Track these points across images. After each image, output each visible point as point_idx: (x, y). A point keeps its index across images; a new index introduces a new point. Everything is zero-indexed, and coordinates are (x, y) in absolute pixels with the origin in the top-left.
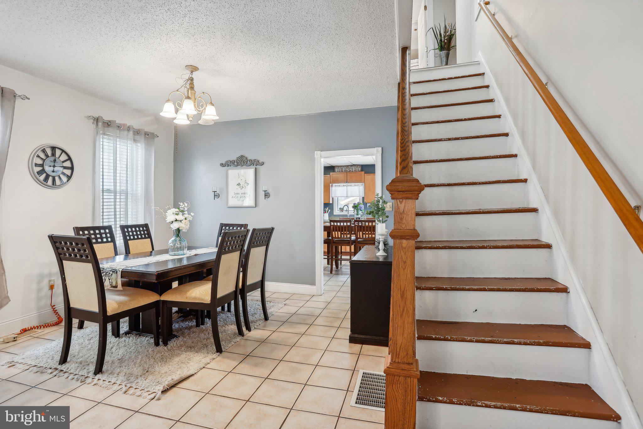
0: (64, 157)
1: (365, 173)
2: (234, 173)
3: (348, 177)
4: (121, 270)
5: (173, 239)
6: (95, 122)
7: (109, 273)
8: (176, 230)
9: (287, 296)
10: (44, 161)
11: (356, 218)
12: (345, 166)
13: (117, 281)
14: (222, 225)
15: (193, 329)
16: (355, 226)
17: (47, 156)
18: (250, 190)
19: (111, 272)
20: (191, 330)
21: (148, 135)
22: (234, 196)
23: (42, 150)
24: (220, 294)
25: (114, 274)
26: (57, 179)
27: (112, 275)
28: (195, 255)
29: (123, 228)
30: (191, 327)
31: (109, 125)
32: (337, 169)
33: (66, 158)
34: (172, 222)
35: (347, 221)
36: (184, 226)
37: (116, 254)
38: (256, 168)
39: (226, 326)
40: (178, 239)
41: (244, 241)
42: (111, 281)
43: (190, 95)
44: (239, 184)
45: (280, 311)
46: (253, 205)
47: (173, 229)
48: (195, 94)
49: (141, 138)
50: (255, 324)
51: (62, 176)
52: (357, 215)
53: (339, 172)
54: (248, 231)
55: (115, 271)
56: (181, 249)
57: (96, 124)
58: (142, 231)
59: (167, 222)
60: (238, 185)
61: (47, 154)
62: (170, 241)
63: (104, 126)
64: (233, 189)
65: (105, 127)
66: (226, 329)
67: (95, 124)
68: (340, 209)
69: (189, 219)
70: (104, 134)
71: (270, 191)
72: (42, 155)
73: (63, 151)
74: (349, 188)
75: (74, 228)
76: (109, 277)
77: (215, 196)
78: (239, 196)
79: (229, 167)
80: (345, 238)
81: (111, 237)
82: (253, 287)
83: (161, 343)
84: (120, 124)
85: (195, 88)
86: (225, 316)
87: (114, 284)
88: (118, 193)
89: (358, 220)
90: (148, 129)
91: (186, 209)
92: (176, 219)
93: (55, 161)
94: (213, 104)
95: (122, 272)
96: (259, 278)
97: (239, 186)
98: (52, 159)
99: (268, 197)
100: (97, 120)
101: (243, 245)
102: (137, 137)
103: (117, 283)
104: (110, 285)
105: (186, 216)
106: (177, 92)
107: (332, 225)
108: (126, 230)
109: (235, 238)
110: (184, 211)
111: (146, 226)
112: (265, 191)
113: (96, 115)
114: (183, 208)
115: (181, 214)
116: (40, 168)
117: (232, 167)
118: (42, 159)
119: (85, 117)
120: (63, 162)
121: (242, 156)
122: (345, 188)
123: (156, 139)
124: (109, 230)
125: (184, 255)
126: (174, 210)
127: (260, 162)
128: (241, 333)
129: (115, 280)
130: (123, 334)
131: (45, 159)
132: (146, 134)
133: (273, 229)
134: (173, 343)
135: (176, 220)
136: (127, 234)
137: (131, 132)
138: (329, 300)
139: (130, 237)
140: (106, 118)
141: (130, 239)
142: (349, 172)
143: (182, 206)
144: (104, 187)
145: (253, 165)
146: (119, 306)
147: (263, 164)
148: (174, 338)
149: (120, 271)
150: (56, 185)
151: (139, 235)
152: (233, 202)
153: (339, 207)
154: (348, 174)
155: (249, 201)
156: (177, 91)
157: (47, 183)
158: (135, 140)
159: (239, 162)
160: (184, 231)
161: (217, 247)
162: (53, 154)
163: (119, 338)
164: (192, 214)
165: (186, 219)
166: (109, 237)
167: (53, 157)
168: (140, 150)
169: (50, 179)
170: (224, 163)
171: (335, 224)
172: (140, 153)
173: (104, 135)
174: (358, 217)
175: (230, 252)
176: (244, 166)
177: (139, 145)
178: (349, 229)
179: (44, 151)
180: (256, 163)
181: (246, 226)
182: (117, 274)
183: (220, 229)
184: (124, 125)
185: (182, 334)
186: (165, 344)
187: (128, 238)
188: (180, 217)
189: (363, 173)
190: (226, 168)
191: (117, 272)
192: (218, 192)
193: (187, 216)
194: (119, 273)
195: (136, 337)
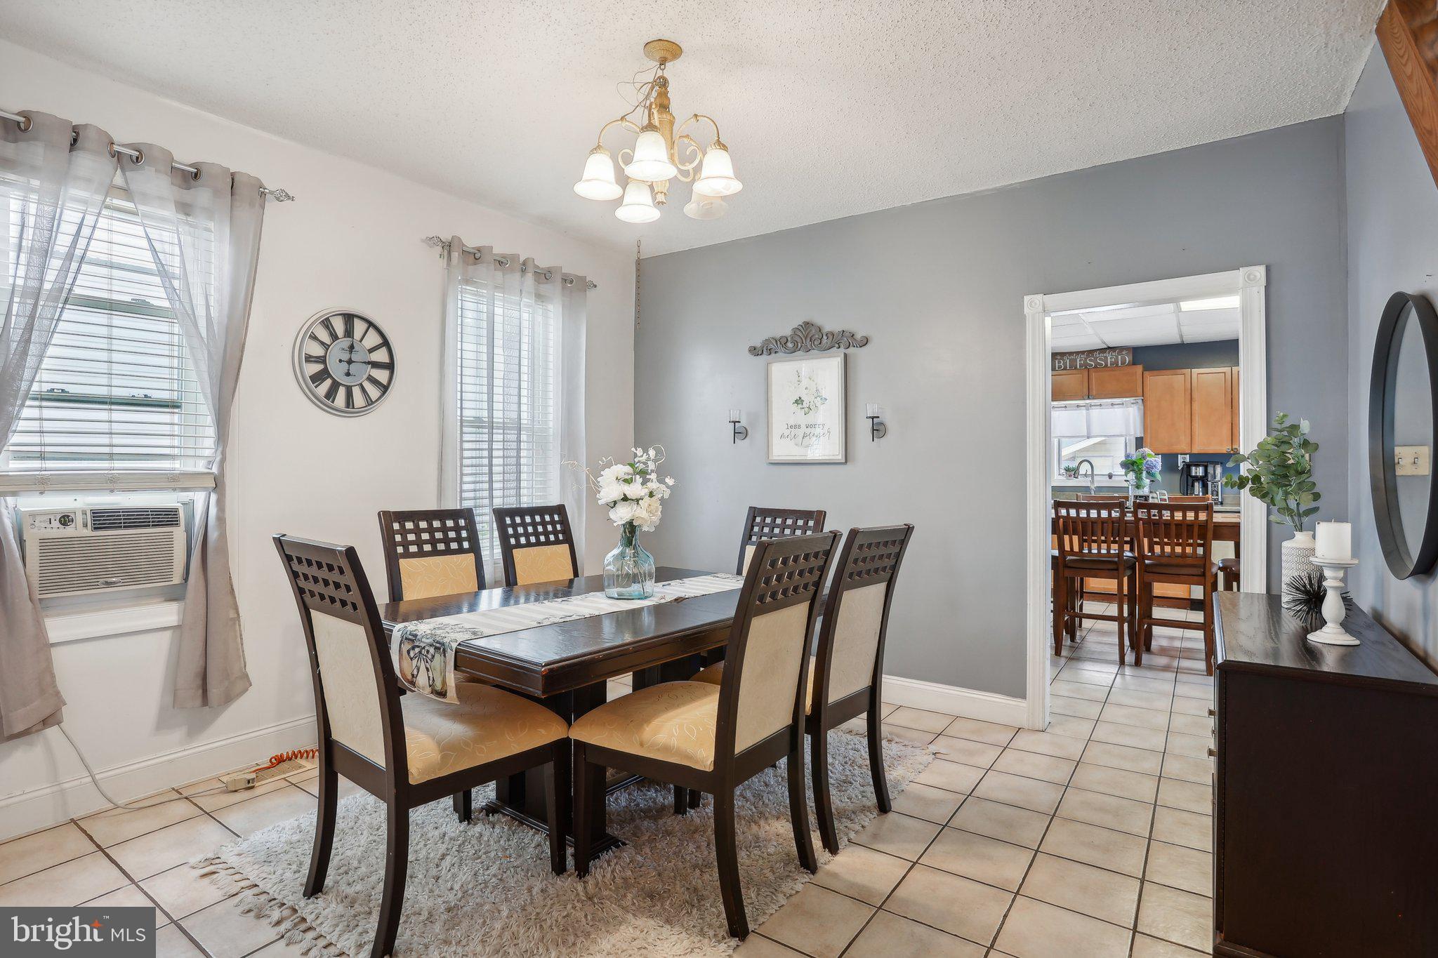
0: (372, 339)
1: (1145, 369)
2: (784, 370)
3: (1094, 381)
4: (454, 645)
5: (616, 551)
6: (446, 253)
7: (428, 652)
8: (624, 525)
9: (938, 724)
10: (327, 349)
11: (1136, 497)
12: (1083, 352)
13: (445, 676)
14: (754, 512)
15: (664, 820)
16: (1137, 519)
17: (334, 337)
18: (829, 415)
19: (432, 650)
20: (661, 822)
21: (571, 282)
22: (787, 432)
23: (323, 321)
24: (743, 743)
25: (437, 656)
26: (357, 392)
27: (433, 657)
28: (676, 600)
29: (500, 514)
30: (661, 810)
31: (476, 259)
32: (1059, 362)
33: (379, 341)
34: (615, 503)
35: (1109, 507)
36: (646, 515)
37: (482, 585)
38: (846, 355)
39: (762, 822)
40: (629, 551)
41: (823, 570)
42: (431, 675)
43: (656, 122)
44: (799, 401)
45: (923, 778)
46: (840, 457)
47: (615, 524)
48: (672, 123)
49: (554, 289)
50: (849, 824)
51: (368, 386)
52: (1138, 487)
53: (1065, 369)
54: (835, 536)
55: (440, 647)
56: (634, 578)
57: (448, 258)
58: (549, 524)
59: (600, 502)
60: (796, 402)
61: (336, 333)
62: (609, 557)
63: (466, 263)
64: (783, 413)
65: (468, 265)
66: (762, 834)
67: (446, 258)
68: (1068, 470)
69: (660, 496)
70: (467, 281)
71: (887, 418)
72: (324, 336)
73: (371, 324)
74: (1095, 412)
75: (379, 514)
76: (427, 662)
77: (735, 433)
78: (800, 432)
79: (773, 355)
80: (1104, 555)
81: (469, 539)
82: (846, 709)
83: (570, 862)
84: (504, 256)
85: (673, 107)
86: (759, 782)
87: (438, 686)
88: (498, 428)
89: (1142, 504)
90: (571, 267)
91: (651, 466)
92: (625, 495)
93: (352, 347)
94: (724, 146)
95: (456, 652)
96: (864, 682)
97: (800, 406)
98: (346, 343)
99: (882, 434)
100: (448, 247)
101: (818, 584)
102: (545, 288)
103: (444, 683)
104: (430, 686)
105: (653, 485)
106: (620, 122)
107: (1063, 517)
108: (508, 521)
109: (795, 560)
110: (647, 473)
111: (560, 510)
112: (873, 418)
113: (446, 236)
114: (644, 463)
115: (639, 479)
116: (319, 367)
117: (780, 354)
118: (323, 343)
119: (423, 241)
120: (371, 351)
121: (807, 325)
122: (1084, 411)
123: (591, 294)
124: (465, 520)
125: (646, 598)
126: (622, 470)
127: (858, 337)
128: (807, 862)
129: (441, 674)
130: (482, 809)
131: (329, 344)
132: (567, 280)
133: (909, 530)
134: (605, 869)
135: (625, 499)
136: (510, 531)
137: (530, 277)
138: (1075, 750)
139: (518, 540)
140: (471, 243)
141: (518, 545)
142: (1096, 367)
143: (641, 459)
144: (466, 413)
145: (837, 346)
146: (444, 758)
147: (865, 342)
148: (607, 848)
149: (452, 650)
150: (353, 408)
151: (541, 534)
152: (782, 449)
153: (1064, 465)
154: (1093, 375)
155: (826, 446)
156: (623, 118)
157: (333, 402)
158: (539, 295)
159: (799, 340)
160: (645, 529)
161: (739, 572)
162: (349, 333)
163: (469, 824)
164: (670, 481)
165: (651, 495)
166: (465, 539)
167: (348, 339)
168: (551, 322)
169: (342, 392)
170: (758, 344)
171: (1073, 513)
172: (551, 329)
173: (467, 285)
174: (1140, 493)
175: (777, 606)
176: (812, 351)
177: (551, 307)
178: (1116, 530)
179: (326, 324)
180: (845, 341)
181: (820, 517)
182: (445, 656)
183: (750, 523)
184: (514, 257)
185: (634, 834)
186: (583, 870)
187: (513, 541)
188: (635, 490)
189: (1139, 368)
190: (764, 357)
191: (444, 650)
192: (744, 423)
193: (655, 487)
194: (451, 655)
195: (510, 828)
